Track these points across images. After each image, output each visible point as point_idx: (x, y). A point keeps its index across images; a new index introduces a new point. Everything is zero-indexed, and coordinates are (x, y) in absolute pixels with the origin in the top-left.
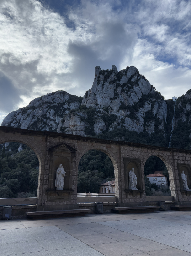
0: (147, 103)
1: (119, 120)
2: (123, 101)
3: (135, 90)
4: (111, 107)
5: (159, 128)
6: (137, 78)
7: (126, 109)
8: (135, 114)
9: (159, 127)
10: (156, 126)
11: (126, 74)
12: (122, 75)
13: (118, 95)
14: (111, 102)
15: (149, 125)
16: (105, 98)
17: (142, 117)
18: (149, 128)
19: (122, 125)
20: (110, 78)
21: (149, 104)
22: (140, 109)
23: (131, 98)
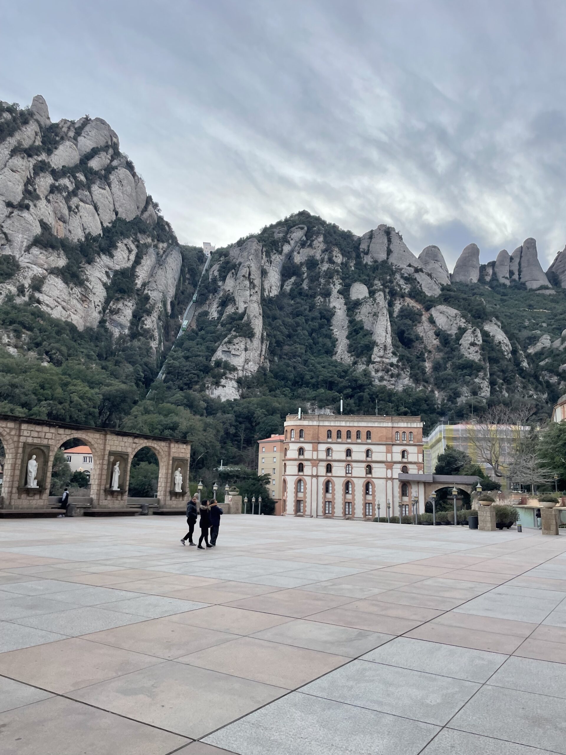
0: (126, 245)
1: (25, 278)
2: (51, 220)
3: (95, 198)
5: (144, 324)
6: (109, 161)
7: (53, 247)
8: (82, 271)
9: (143, 321)
10: (137, 317)
11: (75, 139)
12: (62, 138)
13: (38, 198)
14: (9, 217)
15: (119, 309)
17: (102, 282)
18: (115, 317)
19: (31, 297)
20: (18, 136)
21: (130, 251)
22: (100, 257)
23: (78, 217)
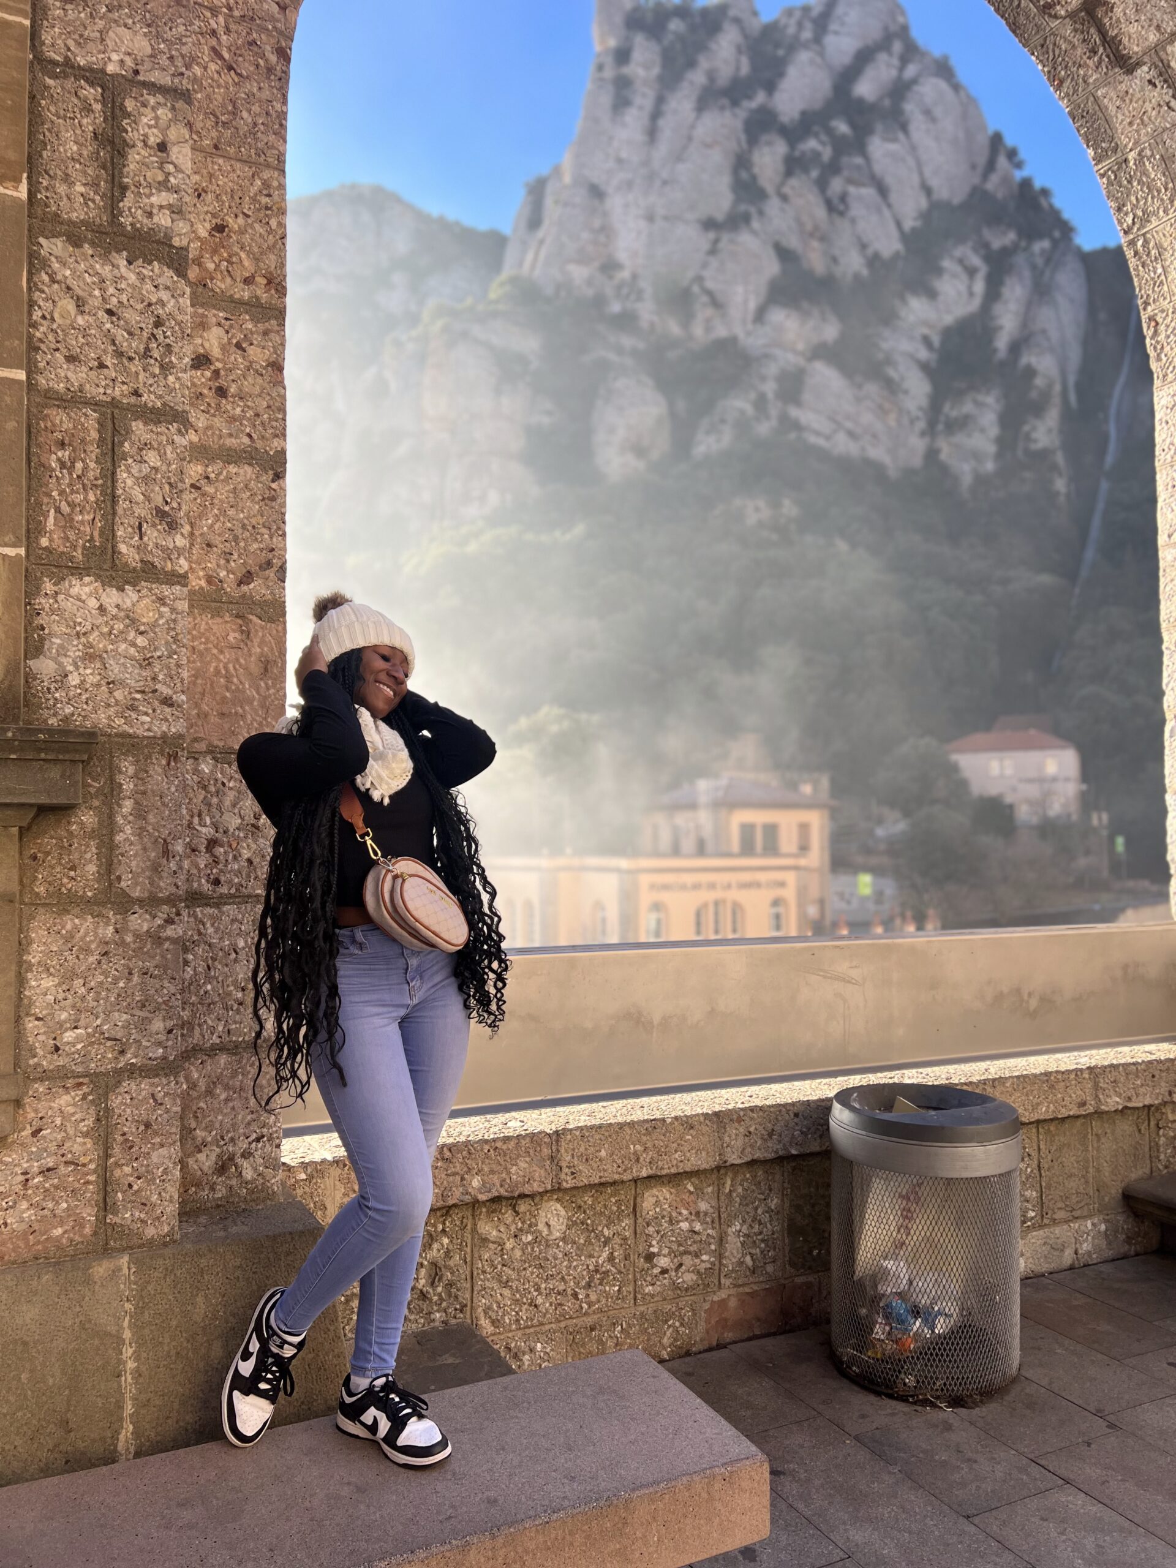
0: (961, 261)
1: (763, 379)
2: (793, 242)
3: (876, 167)
4: (710, 284)
5: (1030, 440)
6: (895, 72)
7: (810, 298)
8: (875, 344)
9: (1028, 433)
10: (1011, 427)
11: (817, 41)
12: (791, 50)
13: (763, 195)
14: (713, 251)
15: (966, 415)
16: (666, 218)
17: (918, 361)
18: (960, 438)
19: (784, 418)
20: (704, 63)
21: (971, 272)
22: (906, 304)
23: (846, 222)
